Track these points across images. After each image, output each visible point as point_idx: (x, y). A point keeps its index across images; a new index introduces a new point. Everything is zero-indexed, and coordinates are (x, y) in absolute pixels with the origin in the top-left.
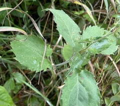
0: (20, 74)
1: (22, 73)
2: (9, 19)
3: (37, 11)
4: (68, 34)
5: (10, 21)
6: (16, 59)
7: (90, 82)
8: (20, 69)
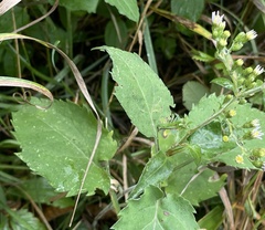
0: (30, 215)
1: (36, 215)
2: (17, 51)
3: (103, 33)
4: (143, 107)
5: (19, 56)
6: (21, 158)
7: (184, 223)
8: (33, 202)
